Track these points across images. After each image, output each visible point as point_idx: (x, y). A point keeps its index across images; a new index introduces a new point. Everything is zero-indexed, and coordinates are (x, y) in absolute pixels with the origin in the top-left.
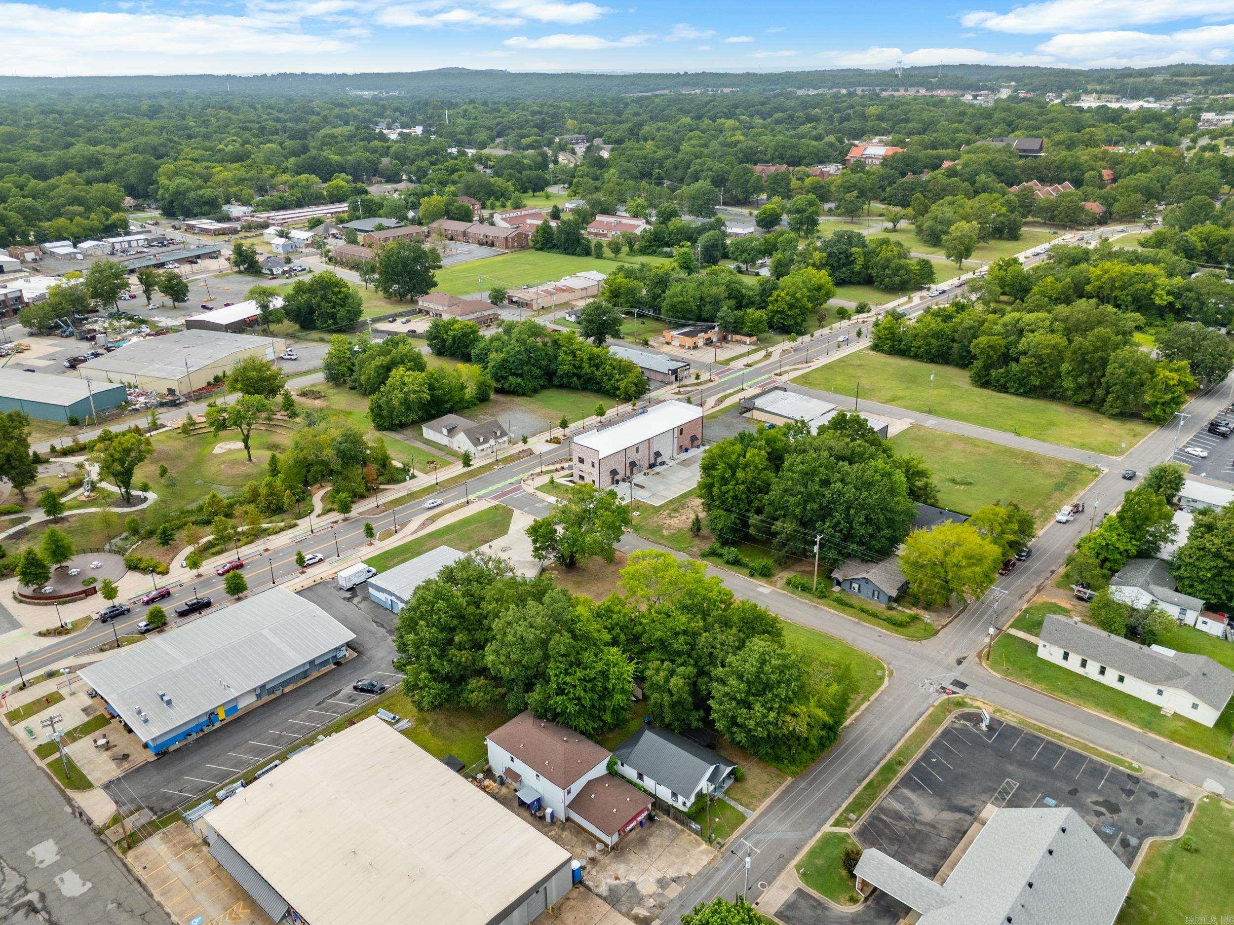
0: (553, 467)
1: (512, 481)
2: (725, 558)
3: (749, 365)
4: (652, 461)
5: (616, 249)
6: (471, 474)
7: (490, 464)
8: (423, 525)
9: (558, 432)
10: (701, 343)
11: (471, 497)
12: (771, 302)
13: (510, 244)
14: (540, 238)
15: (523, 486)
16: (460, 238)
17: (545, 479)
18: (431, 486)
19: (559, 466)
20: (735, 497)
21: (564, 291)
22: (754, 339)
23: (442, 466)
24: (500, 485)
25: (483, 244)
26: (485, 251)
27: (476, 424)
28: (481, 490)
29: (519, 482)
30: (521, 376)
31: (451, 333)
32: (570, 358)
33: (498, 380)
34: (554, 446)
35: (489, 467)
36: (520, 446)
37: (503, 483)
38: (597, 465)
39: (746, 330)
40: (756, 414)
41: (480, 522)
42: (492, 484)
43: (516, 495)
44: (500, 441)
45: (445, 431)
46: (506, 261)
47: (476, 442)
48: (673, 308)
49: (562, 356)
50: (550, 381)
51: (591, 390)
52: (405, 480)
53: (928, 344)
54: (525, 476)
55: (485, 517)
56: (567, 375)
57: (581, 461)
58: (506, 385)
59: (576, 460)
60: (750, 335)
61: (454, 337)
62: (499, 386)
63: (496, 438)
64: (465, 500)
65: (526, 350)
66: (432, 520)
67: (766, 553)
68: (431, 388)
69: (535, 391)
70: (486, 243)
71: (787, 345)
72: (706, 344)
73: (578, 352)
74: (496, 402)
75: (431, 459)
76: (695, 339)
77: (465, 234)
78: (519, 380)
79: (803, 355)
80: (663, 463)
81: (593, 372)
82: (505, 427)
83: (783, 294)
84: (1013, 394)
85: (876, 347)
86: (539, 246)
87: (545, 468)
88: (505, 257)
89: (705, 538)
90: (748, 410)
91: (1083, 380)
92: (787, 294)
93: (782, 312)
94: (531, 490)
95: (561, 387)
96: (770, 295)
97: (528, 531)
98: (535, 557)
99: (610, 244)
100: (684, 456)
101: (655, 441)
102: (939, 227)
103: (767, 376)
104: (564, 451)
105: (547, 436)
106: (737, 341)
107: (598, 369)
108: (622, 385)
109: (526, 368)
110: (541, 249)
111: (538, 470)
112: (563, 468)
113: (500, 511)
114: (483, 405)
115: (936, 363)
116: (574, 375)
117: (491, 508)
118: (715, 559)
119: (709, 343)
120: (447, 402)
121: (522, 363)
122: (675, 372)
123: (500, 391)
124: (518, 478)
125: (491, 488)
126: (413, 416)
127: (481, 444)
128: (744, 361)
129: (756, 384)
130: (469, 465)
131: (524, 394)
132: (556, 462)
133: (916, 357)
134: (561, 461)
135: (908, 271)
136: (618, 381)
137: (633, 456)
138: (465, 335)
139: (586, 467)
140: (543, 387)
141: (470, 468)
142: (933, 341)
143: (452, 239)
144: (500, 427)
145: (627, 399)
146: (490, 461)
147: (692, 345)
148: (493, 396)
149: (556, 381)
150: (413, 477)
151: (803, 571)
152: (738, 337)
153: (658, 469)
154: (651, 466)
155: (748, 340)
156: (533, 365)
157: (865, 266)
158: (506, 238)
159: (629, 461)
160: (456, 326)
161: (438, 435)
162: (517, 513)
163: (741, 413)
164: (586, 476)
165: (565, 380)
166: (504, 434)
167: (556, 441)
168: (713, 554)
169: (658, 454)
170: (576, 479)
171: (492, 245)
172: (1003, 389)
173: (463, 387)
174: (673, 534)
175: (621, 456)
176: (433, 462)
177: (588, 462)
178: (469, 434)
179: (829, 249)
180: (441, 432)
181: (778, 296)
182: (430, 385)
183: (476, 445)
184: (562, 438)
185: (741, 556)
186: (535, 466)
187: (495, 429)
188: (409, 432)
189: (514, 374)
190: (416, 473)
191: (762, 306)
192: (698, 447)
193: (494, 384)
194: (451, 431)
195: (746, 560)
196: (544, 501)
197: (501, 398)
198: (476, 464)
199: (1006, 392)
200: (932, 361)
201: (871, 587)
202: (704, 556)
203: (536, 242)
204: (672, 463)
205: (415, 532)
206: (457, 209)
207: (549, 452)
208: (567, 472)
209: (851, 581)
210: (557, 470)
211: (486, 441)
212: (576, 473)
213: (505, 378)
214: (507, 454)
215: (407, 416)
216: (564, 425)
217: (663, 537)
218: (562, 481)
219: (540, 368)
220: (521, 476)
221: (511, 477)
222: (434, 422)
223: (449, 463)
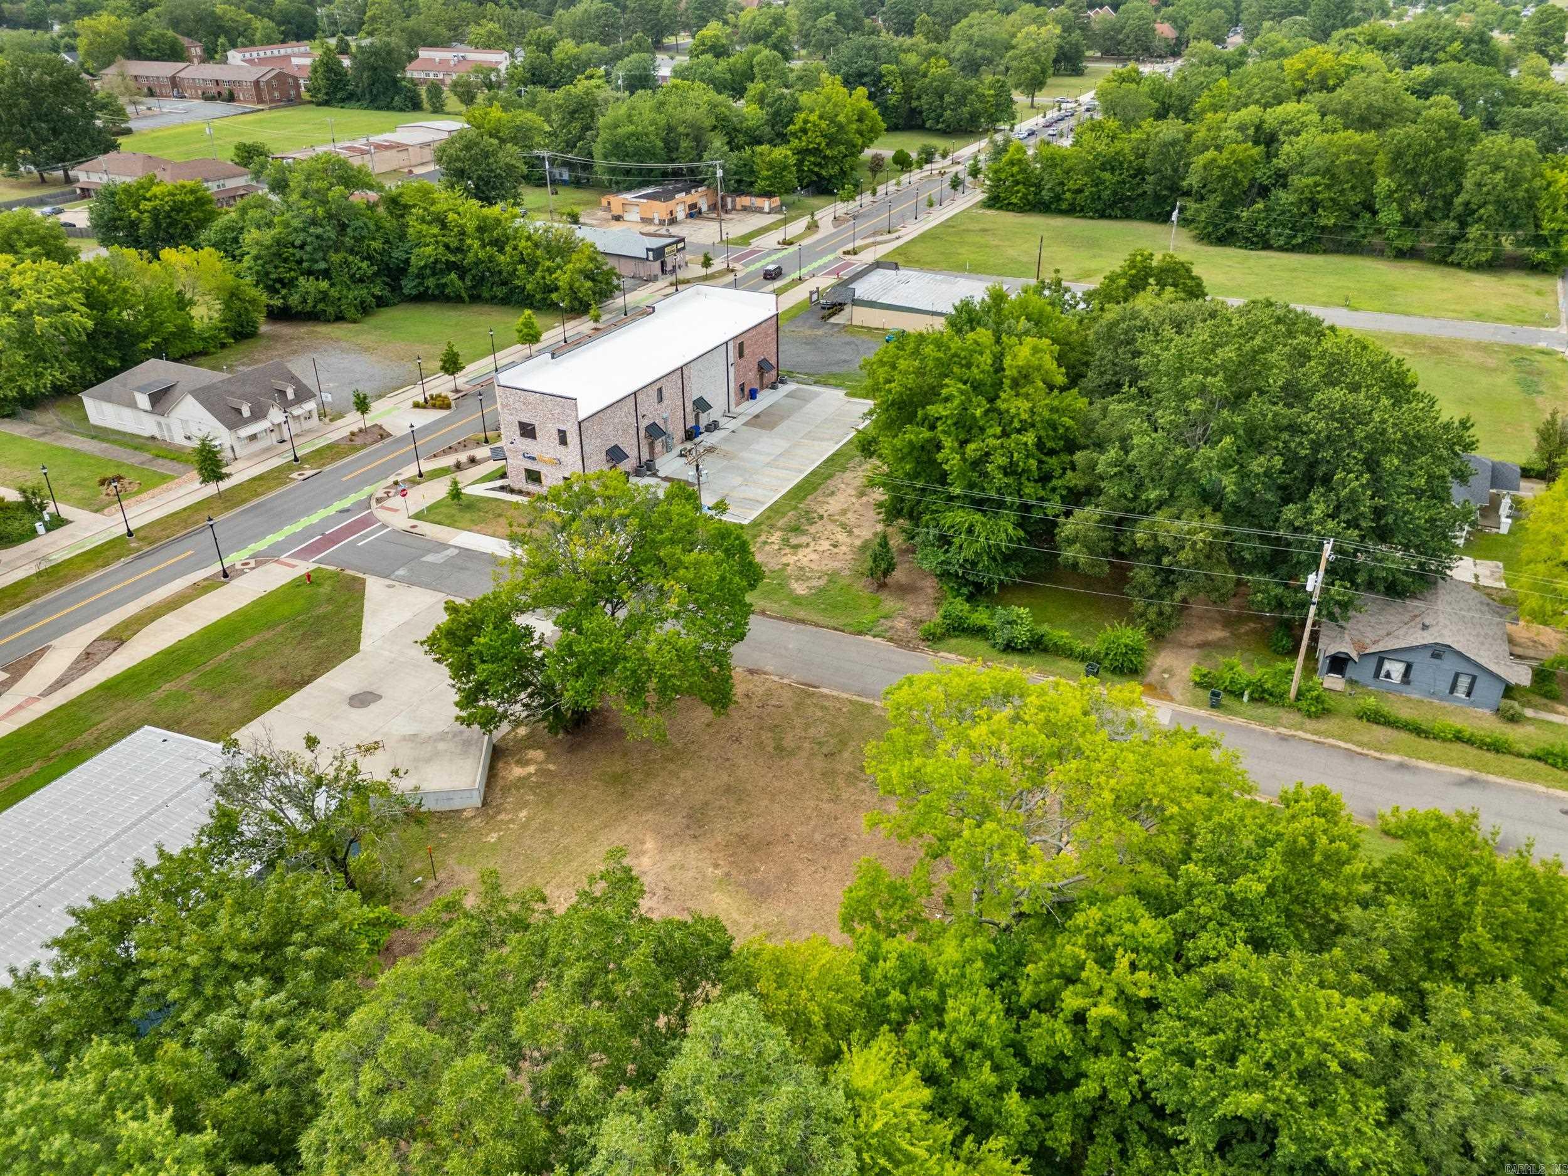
0: (449, 461)
1: (346, 503)
2: (1001, 639)
3: (787, 243)
4: (691, 423)
5: (467, 96)
6: (227, 500)
7: (279, 470)
8: (88, 658)
9: (442, 385)
10: (681, 215)
11: (233, 559)
12: (794, 134)
13: (265, 95)
14: (322, 83)
15: (381, 514)
16: (167, 90)
17: (437, 491)
18: (113, 543)
19: (463, 457)
20: (1009, 470)
21: (386, 148)
22: (776, 201)
23: (143, 487)
24: (314, 519)
25: (212, 98)
26: (218, 108)
27: (225, 376)
28: (263, 535)
29: (366, 504)
30: (326, 274)
31: (145, 205)
32: (435, 230)
33: (272, 290)
34: (434, 415)
35: (277, 476)
36: (353, 421)
37: (322, 514)
38: (573, 438)
39: (761, 184)
40: (861, 316)
41: (271, 626)
42: (293, 519)
43: (364, 539)
44: (297, 411)
45: (143, 401)
46: (260, 121)
47: (232, 419)
48: (617, 149)
49: (414, 226)
50: (396, 288)
51: (493, 301)
52: (34, 533)
53: (1098, 182)
54: (378, 489)
55: (285, 610)
56: (435, 268)
57: (528, 431)
58: (294, 300)
59: (509, 434)
60: (769, 195)
61: (155, 213)
62: (277, 302)
63: (286, 405)
64: (217, 568)
65: (330, 216)
66: (117, 638)
67: (1123, 611)
68: (93, 301)
69: (365, 310)
70: (217, 97)
71: (841, 208)
72: (690, 216)
73: (451, 216)
74: (274, 338)
75: (110, 474)
76: (671, 204)
77: (174, 82)
78: (324, 285)
79: (881, 220)
80: (713, 427)
81: (491, 259)
82: (309, 382)
83: (813, 118)
84: (1281, 249)
85: (994, 201)
86: (321, 97)
87: (427, 466)
88: (260, 115)
89: (905, 590)
90: (836, 308)
91: (1417, 205)
92: (821, 117)
93: (816, 151)
94: (401, 522)
95: (421, 298)
96: (791, 122)
97: (432, 643)
98: (467, 722)
99: (455, 85)
100: (752, 408)
101: (692, 373)
102: (980, 52)
103: (830, 257)
104: (467, 422)
105: (416, 394)
106: (745, 209)
107: (501, 250)
108: (563, 279)
109: (335, 258)
110: (326, 103)
111: (411, 471)
112: (473, 461)
113: (326, 589)
114: (243, 347)
115: (1109, 217)
116: (451, 266)
117: (296, 584)
118: (964, 642)
119: (694, 213)
120: (145, 337)
121: (324, 247)
122: (659, 253)
123: (281, 315)
124: (362, 495)
125: (289, 530)
126: (52, 375)
127: (246, 422)
128: (777, 235)
129: (821, 268)
130: (220, 477)
131: (340, 318)
132: (451, 449)
133: (1072, 211)
134: (464, 445)
135: (981, 97)
136: (550, 271)
137: (653, 412)
138: (178, 208)
139: (544, 446)
140: (382, 303)
141: (224, 485)
142: (1107, 175)
143: (151, 93)
144: (293, 379)
145: (579, 308)
146: (276, 462)
147: (667, 217)
148: (264, 328)
149: (409, 286)
150: (57, 522)
151: (1202, 645)
152: (746, 201)
153: (707, 439)
154: (691, 435)
155: (766, 204)
156: (351, 251)
157: (907, 96)
158: (257, 83)
159: (644, 424)
160: (155, 189)
161: (127, 413)
162: (374, 586)
163: (825, 318)
164: (544, 470)
165: (431, 282)
166: (303, 395)
167: (437, 402)
168: (958, 629)
169: (702, 405)
170: (517, 480)
171: (231, 98)
172: (1264, 244)
173: (182, 303)
174: (821, 591)
175: (625, 415)
176: (118, 478)
177: (547, 433)
178: (207, 398)
179: (844, 69)
180: (133, 405)
181: (806, 122)
182: (88, 294)
183: (232, 426)
184: (452, 396)
185: (1045, 628)
186: (403, 462)
187: (279, 384)
188: (49, 417)
189: (309, 273)
190: (66, 511)
191: (782, 138)
192: (773, 387)
193: (264, 298)
194: (160, 398)
195: (1061, 634)
196: (445, 546)
197: (285, 330)
198: (239, 473)
199: (1267, 246)
200: (1103, 216)
201: (1449, 665)
202: (933, 638)
203: (313, 90)
204: (732, 425)
205: (61, 683)
206: (153, 41)
207: (427, 429)
208: (493, 466)
209: (1381, 658)
210: (458, 467)
211: (258, 414)
212: (516, 465)
213: (290, 284)
214: (321, 443)
215: (39, 375)
216: (452, 365)
217: (797, 601)
218: (480, 490)
219: (369, 258)
220: (368, 490)
221: (342, 495)
222: (113, 384)
223: (164, 478)
